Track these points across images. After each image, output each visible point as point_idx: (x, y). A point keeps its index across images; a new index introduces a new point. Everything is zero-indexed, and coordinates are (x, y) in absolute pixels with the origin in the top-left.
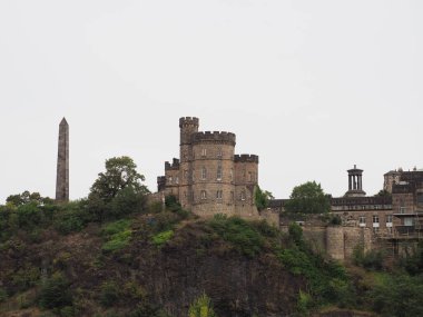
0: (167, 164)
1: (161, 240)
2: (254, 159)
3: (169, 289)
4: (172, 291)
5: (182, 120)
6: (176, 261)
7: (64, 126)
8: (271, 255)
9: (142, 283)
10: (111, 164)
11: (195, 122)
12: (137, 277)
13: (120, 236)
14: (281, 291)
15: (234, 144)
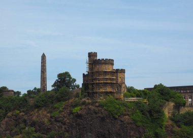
0: (84, 74)
1: (75, 111)
3: (79, 134)
5: (89, 54)
6: (82, 121)
7: (44, 57)
8: (127, 117)
11: (95, 54)
12: (65, 128)
14: (132, 134)
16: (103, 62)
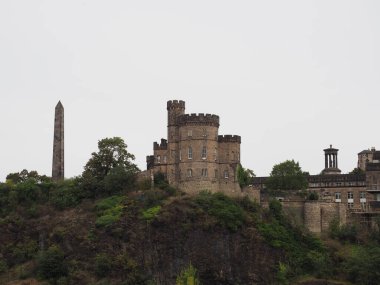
0: (155, 144)
1: (150, 215)
2: (237, 139)
3: (158, 260)
4: (160, 263)
5: (169, 103)
6: (164, 235)
7: (59, 109)
9: (133, 255)
10: (103, 144)
11: (182, 105)
12: (128, 249)
13: (112, 211)
14: (262, 262)
15: (218, 125)
16: (201, 119)
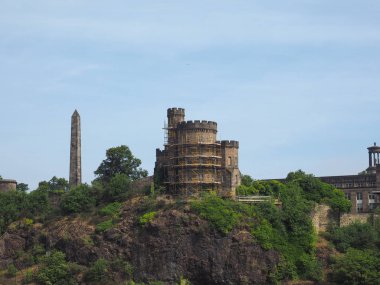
0: (158, 150)
1: (145, 220)
2: (234, 145)
3: (152, 264)
4: (154, 266)
5: (169, 111)
7: (75, 118)
8: (244, 232)
9: (129, 260)
11: (181, 112)
15: (215, 131)
16: (197, 126)
